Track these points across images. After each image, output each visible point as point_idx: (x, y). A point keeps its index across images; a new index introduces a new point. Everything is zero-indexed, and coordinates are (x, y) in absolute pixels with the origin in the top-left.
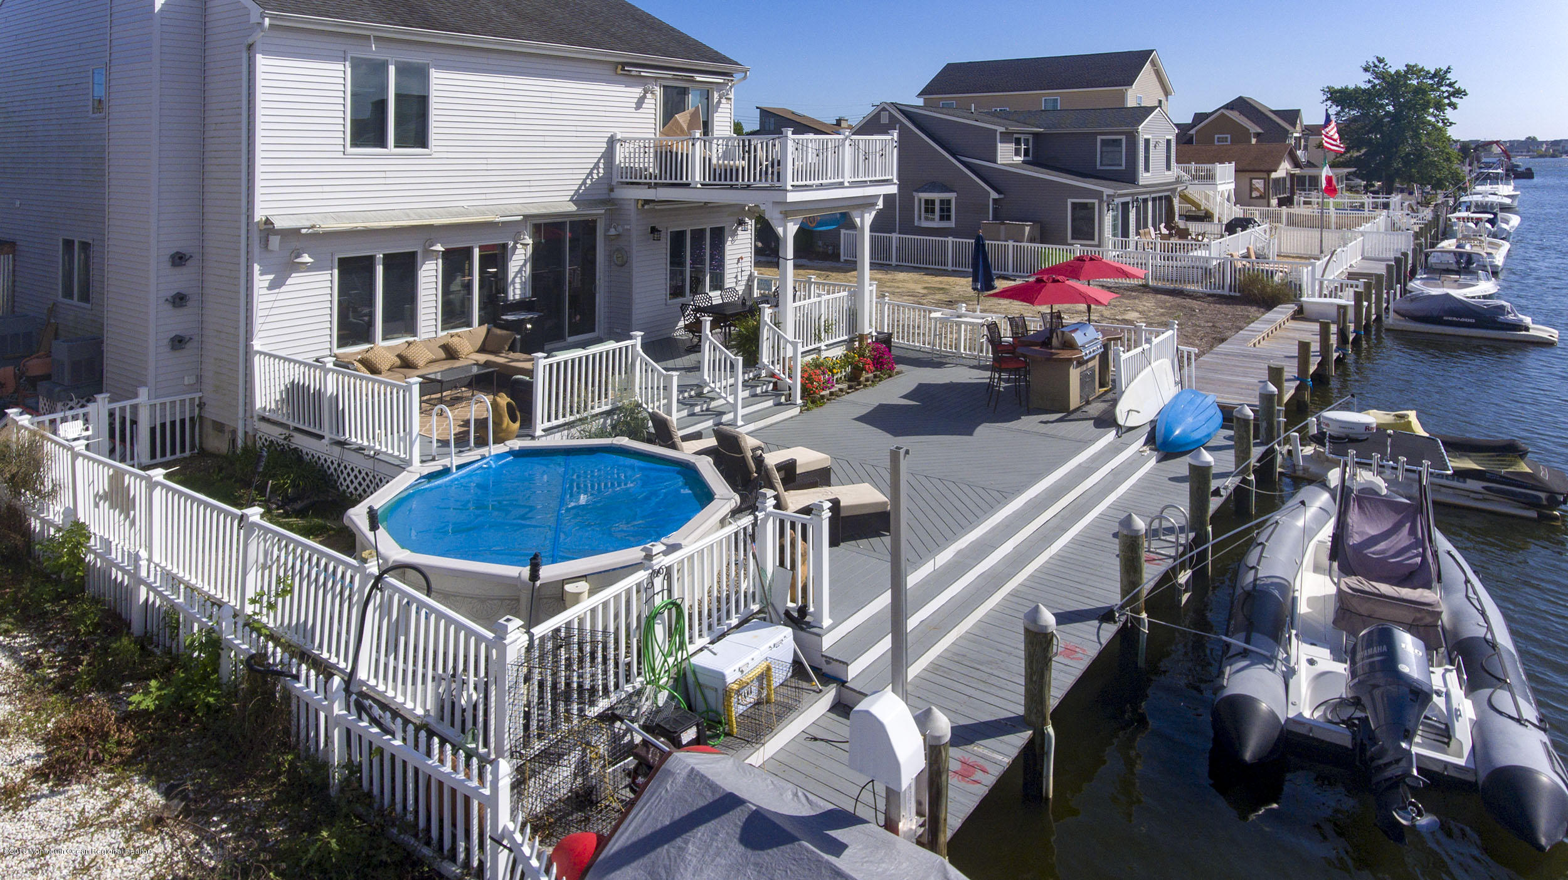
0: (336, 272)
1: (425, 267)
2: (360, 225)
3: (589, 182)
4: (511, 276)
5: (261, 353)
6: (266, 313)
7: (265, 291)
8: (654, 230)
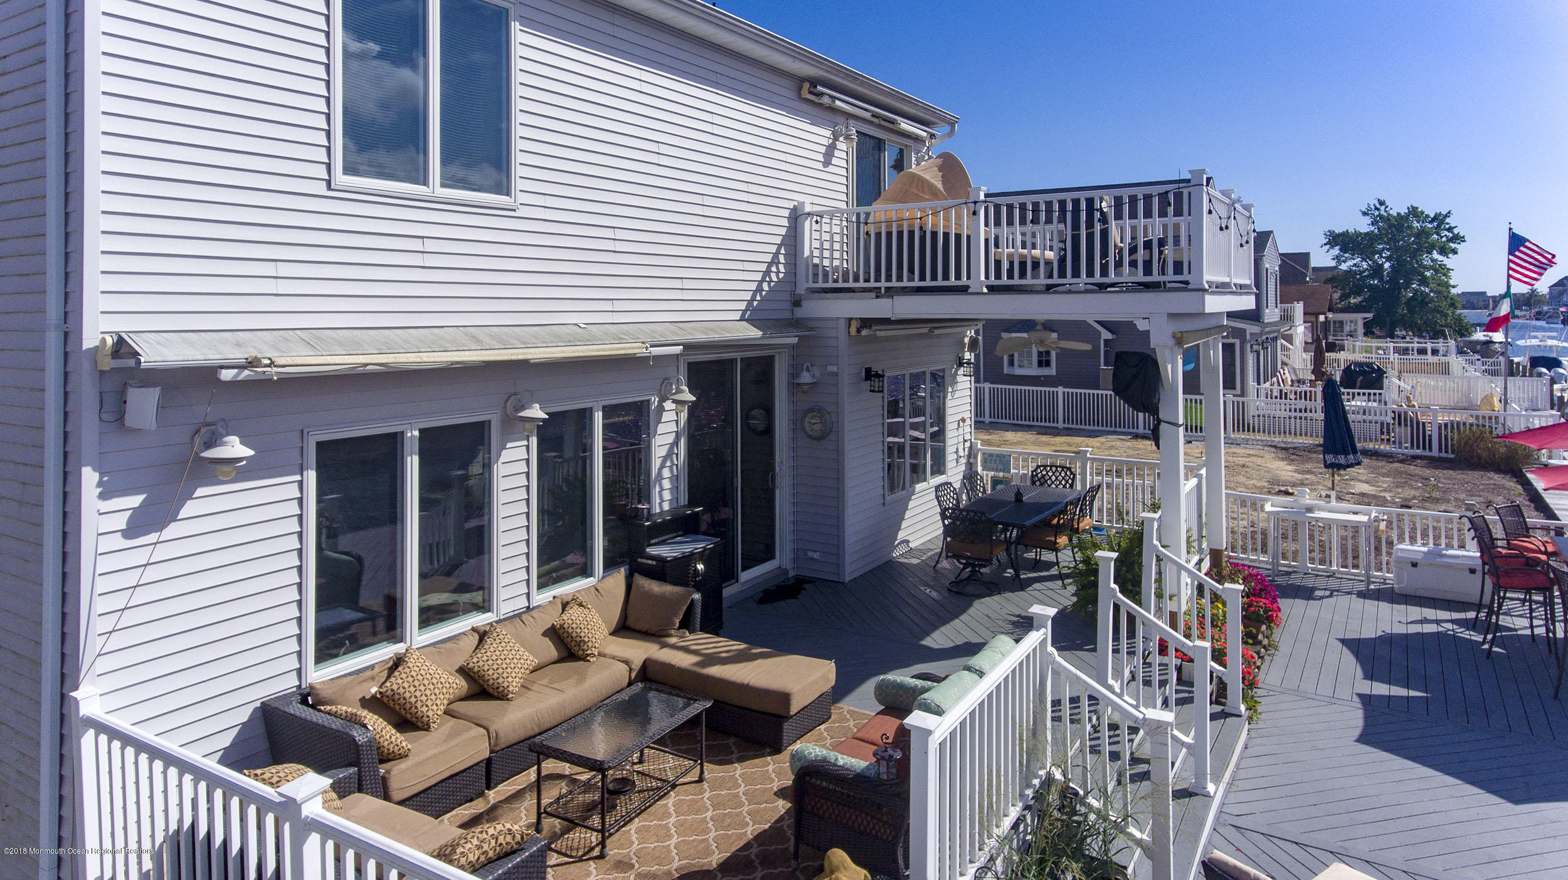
0: (311, 476)
1: (506, 455)
3: (765, 287)
4: (656, 463)
8: (870, 375)
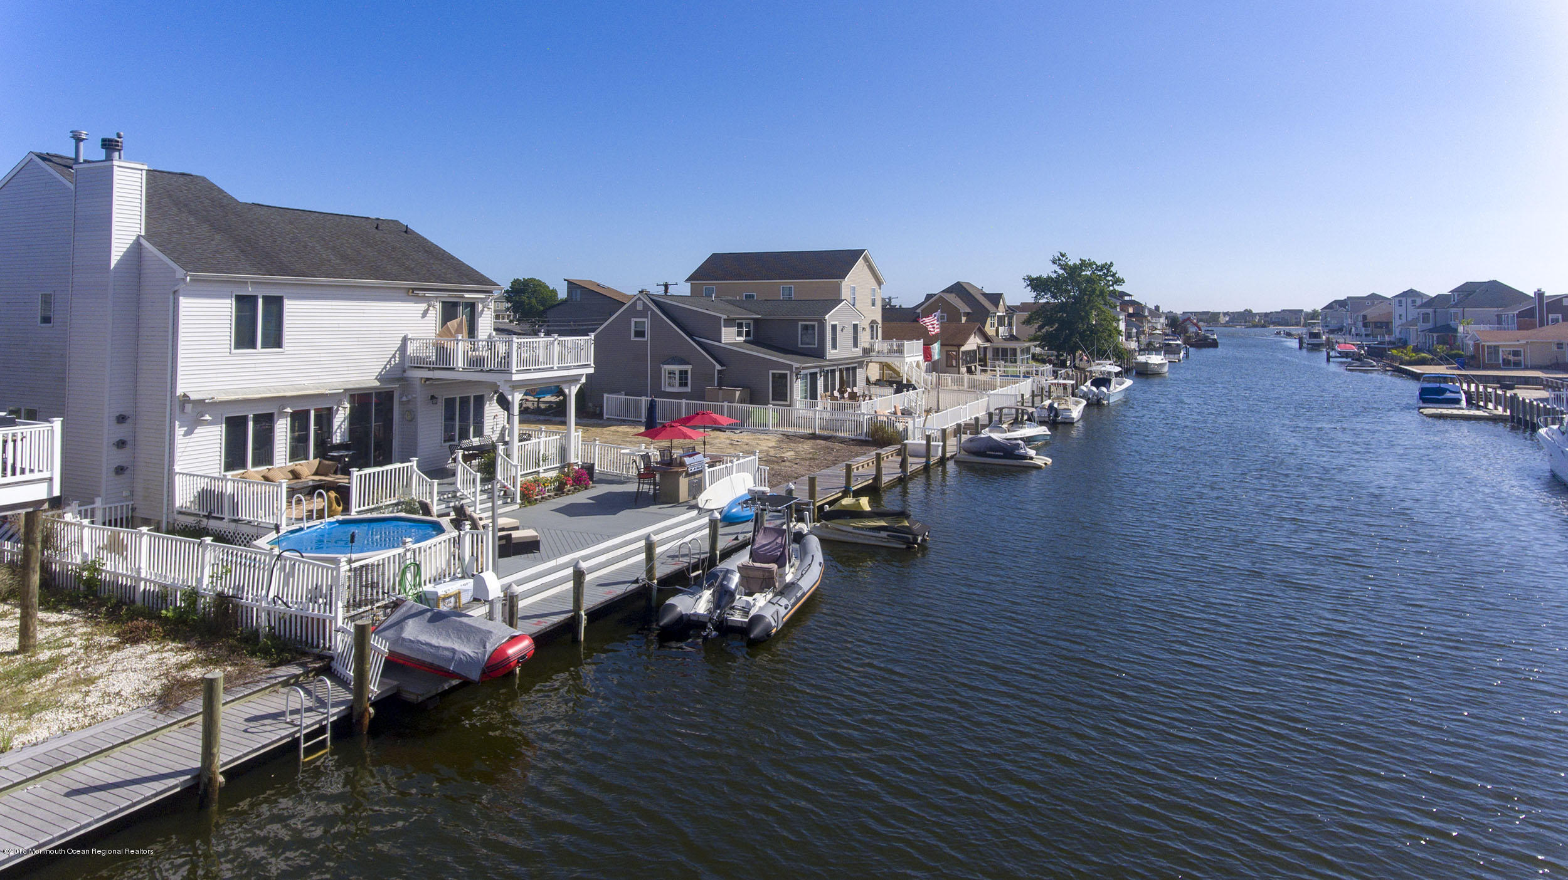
0: (224, 426)
1: (279, 422)
2: (240, 397)
3: (388, 366)
4: (335, 426)
5: (180, 473)
6: (182, 450)
7: (181, 437)
8: (433, 397)
